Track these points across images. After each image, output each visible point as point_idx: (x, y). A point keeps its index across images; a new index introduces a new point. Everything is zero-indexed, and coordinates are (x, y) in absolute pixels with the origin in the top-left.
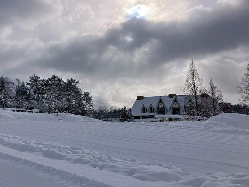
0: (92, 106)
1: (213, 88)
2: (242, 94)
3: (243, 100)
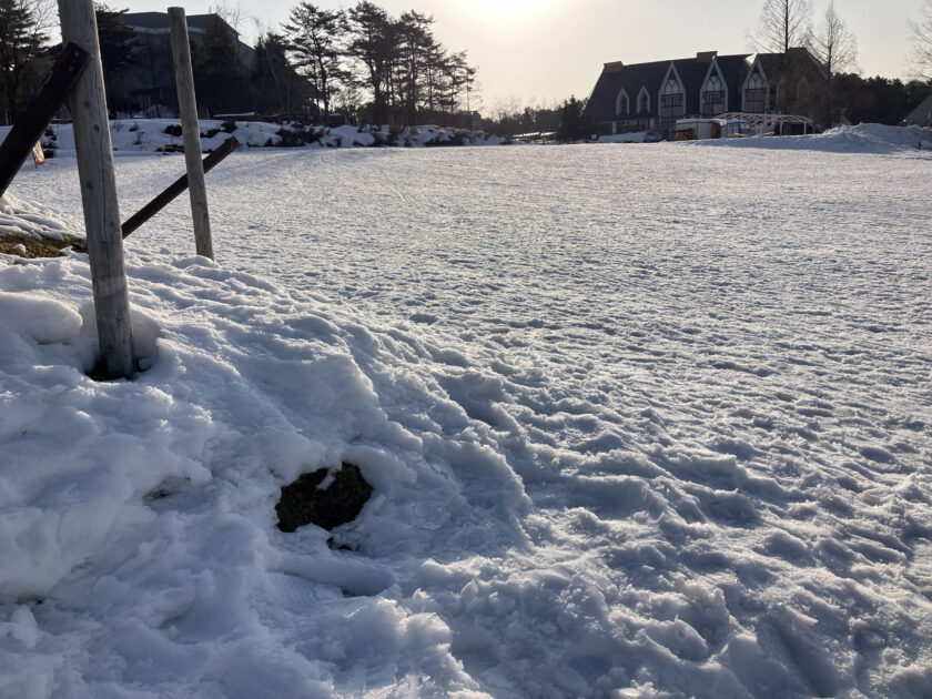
0: (476, 97)
1: (833, 26)
2: (916, 43)
3: (916, 60)
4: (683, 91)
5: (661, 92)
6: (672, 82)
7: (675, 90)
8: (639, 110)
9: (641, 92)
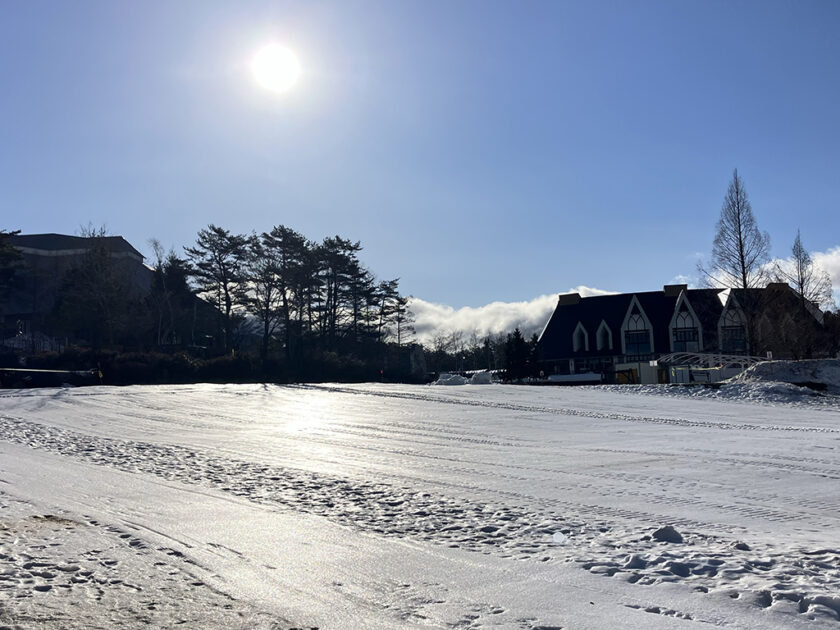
0: (409, 328)
4: (649, 327)
5: (624, 329)
6: (636, 317)
7: (640, 327)
8: (599, 347)
9: (601, 327)
